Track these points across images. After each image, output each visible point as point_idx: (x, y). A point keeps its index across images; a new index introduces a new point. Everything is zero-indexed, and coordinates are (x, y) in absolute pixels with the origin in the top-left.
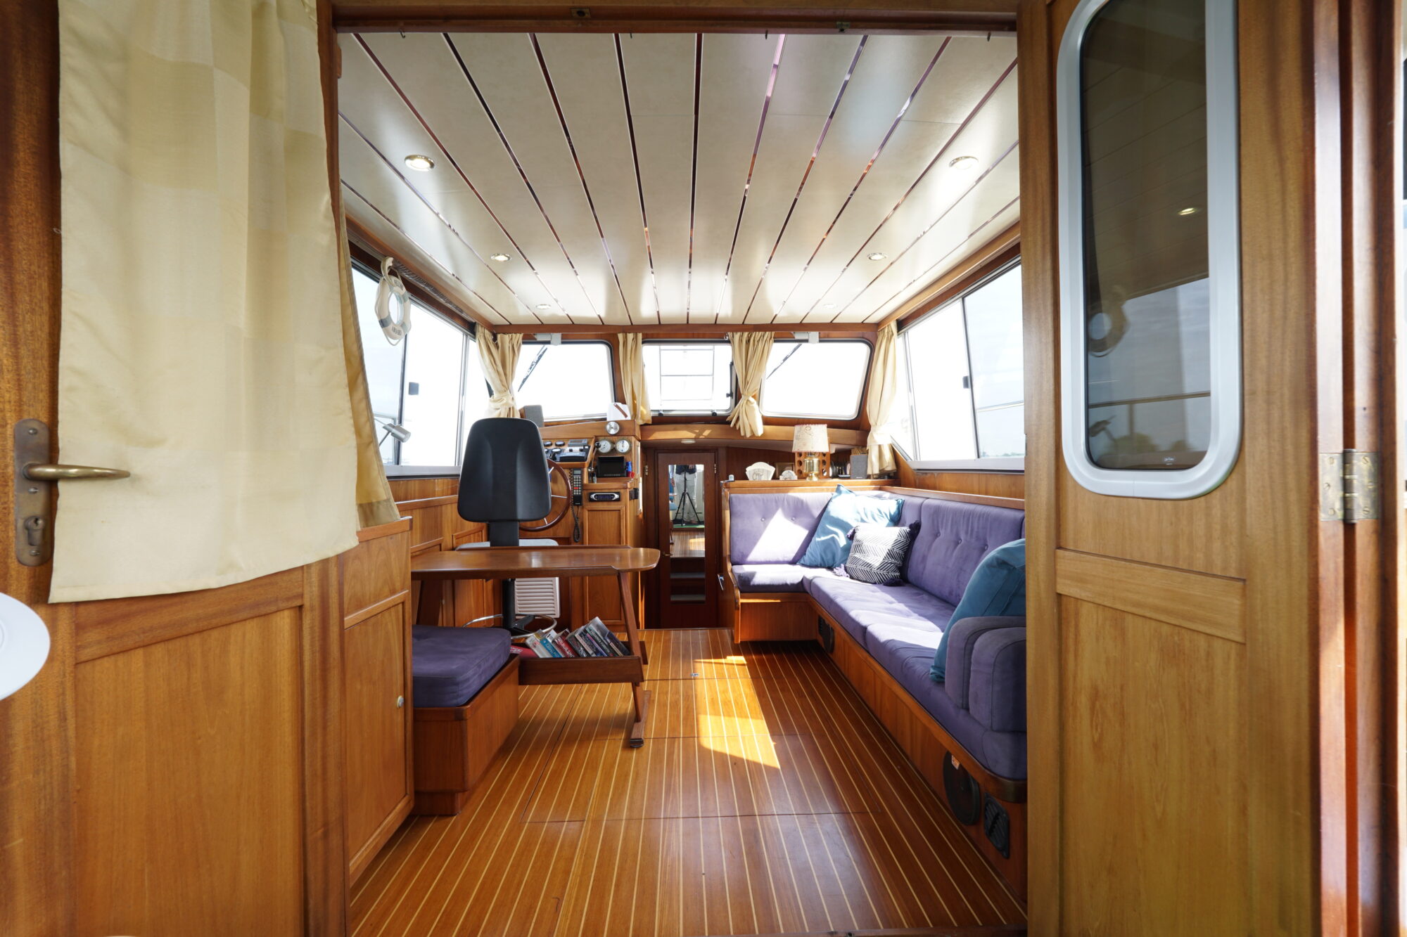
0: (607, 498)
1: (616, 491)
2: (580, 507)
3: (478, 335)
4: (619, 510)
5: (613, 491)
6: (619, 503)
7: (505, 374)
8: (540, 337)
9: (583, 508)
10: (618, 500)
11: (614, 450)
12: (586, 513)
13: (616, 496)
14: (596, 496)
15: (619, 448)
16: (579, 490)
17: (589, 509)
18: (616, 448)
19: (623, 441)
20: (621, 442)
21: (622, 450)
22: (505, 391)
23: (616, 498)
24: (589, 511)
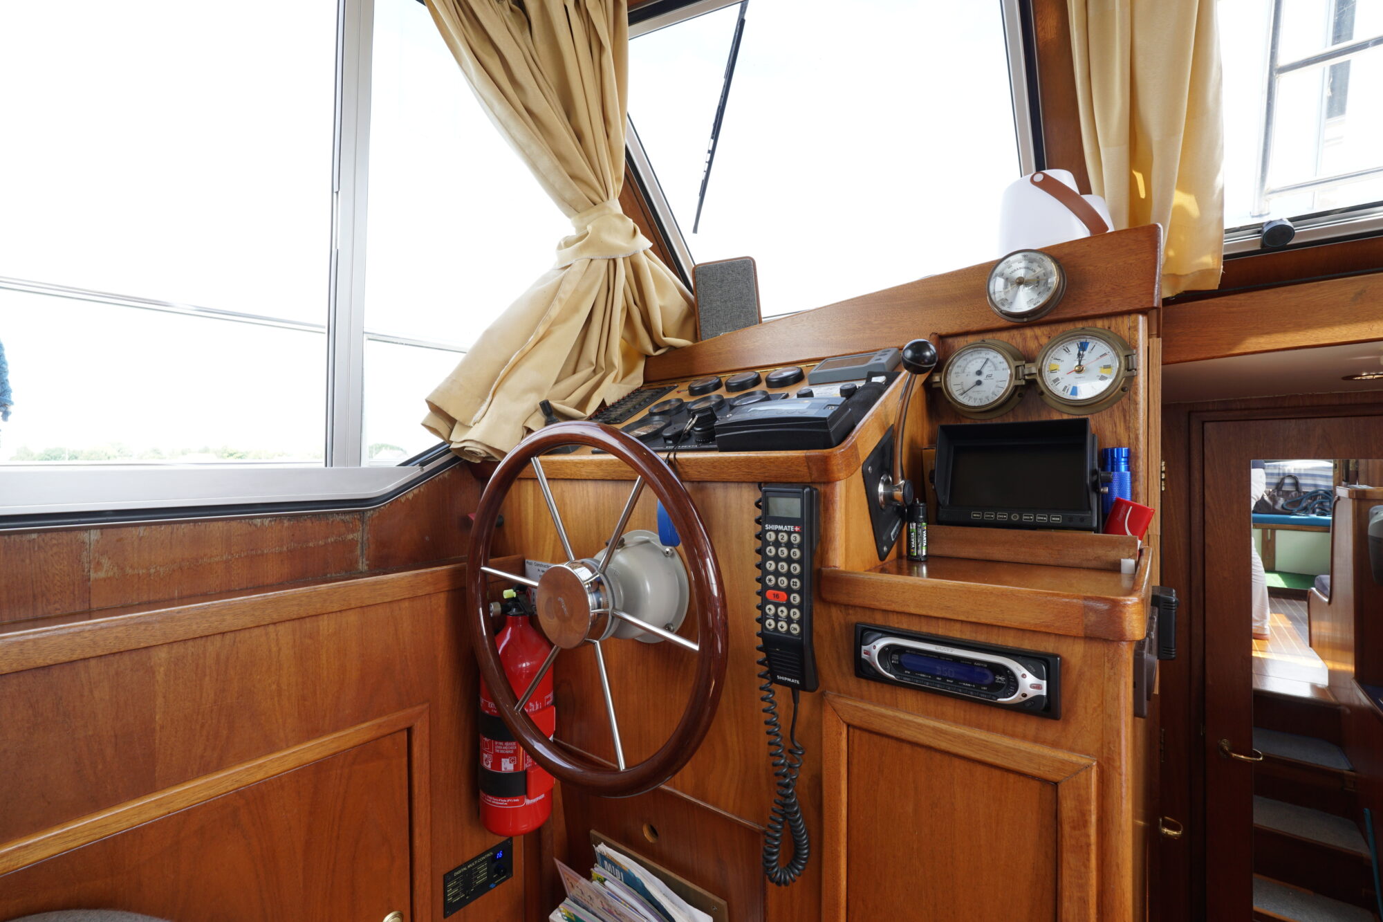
1: (1028, 644)
2: (808, 700)
4: (1056, 785)
5: (1011, 642)
6: (1051, 730)
7: (580, 137)
9: (821, 701)
10: (1048, 712)
11: (1029, 393)
12: (838, 742)
13: (1030, 683)
14: (885, 653)
15: (1056, 380)
16: (789, 606)
17: (856, 722)
18: (1039, 380)
19: (1083, 347)
20: (1067, 351)
21: (1075, 391)
22: (595, 204)
23: (1032, 693)
24: (848, 726)
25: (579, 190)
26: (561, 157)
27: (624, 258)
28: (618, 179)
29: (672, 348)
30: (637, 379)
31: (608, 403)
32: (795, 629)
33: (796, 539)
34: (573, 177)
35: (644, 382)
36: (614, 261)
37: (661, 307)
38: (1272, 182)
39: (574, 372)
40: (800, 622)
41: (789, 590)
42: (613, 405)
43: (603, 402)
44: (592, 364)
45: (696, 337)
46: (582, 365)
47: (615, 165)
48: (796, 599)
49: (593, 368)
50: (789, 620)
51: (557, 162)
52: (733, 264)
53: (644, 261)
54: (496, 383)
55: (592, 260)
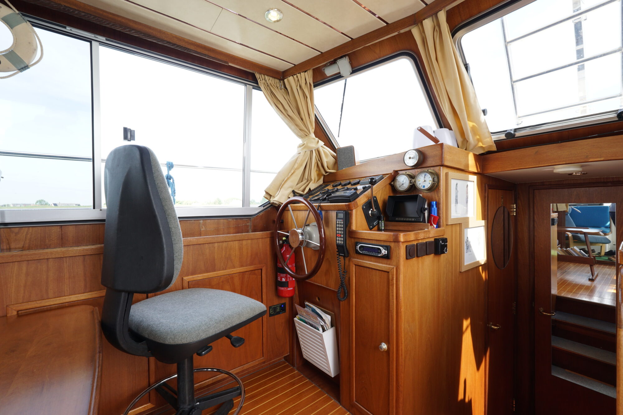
0: (373, 253)
1: (385, 244)
2: (347, 259)
3: (261, 84)
4: (388, 272)
5: (382, 244)
6: (389, 261)
7: (302, 119)
8: (330, 72)
9: (349, 260)
10: (387, 257)
11: (413, 187)
12: (353, 268)
13: (384, 252)
14: (361, 247)
15: (420, 184)
16: (341, 237)
17: (356, 264)
18: (415, 184)
19: (425, 175)
20: (422, 176)
21: (424, 187)
22: (307, 136)
23: (384, 253)
24: (355, 265)
25: (302, 133)
26: (297, 125)
27: (315, 150)
28: (313, 128)
29: (331, 173)
30: (321, 182)
31: (312, 189)
32: (342, 242)
33: (342, 222)
34: (300, 130)
35: (323, 183)
36: (312, 151)
37: (326, 162)
38: (519, 114)
39: (302, 181)
40: (343, 241)
41: (341, 234)
42: (313, 190)
43: (310, 189)
44: (306, 179)
45: (337, 170)
46: (304, 180)
47: (312, 125)
48: (342, 236)
49: (307, 180)
50: (341, 241)
51: (296, 127)
52: (347, 148)
53: (321, 150)
54: (281, 186)
55: (306, 151)
